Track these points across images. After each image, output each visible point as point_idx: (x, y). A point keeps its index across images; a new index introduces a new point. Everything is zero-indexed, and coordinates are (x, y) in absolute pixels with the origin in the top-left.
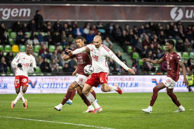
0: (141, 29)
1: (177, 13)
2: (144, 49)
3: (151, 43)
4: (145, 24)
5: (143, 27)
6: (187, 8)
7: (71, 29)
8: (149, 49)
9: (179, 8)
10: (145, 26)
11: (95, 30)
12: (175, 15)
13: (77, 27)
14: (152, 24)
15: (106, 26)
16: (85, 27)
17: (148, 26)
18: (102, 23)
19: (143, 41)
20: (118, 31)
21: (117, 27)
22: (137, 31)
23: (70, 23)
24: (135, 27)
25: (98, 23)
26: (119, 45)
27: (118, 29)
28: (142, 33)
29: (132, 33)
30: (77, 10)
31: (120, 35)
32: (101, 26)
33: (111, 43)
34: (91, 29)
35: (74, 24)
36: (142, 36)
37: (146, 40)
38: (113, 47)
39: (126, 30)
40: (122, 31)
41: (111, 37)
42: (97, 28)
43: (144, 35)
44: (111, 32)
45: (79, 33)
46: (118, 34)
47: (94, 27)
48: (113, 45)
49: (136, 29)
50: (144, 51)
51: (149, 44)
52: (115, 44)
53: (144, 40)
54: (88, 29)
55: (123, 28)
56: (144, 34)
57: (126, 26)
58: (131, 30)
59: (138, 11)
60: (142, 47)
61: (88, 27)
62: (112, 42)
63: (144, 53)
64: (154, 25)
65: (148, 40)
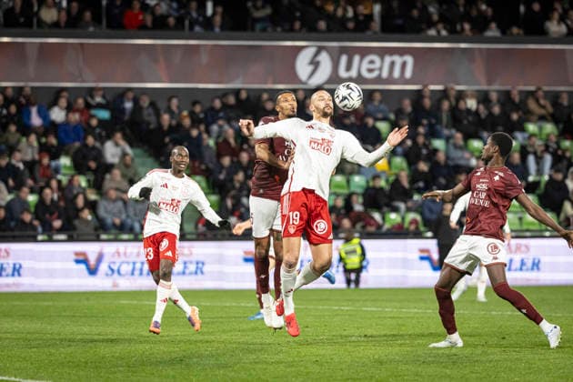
0: (212, 109)
1: (315, 64)
2: (222, 167)
3: (242, 150)
4: (223, 94)
5: (218, 104)
6: (343, 50)
7: (13, 109)
8: (237, 166)
9: (320, 50)
10: (224, 100)
11: (81, 112)
12: (310, 68)
13: (29, 103)
14: (244, 95)
15: (114, 101)
16: (55, 103)
17: (231, 100)
18: (101, 93)
19: (217, 144)
20: (148, 116)
21: (145, 102)
22: (202, 116)
23: (10, 92)
24: (194, 103)
25: (91, 92)
26: (150, 155)
27: (148, 108)
28: (214, 121)
29: (187, 122)
30: (32, 54)
31: (152, 126)
32: (99, 99)
33: (129, 150)
34: (70, 108)
35: (24, 93)
36: (215, 128)
37: (226, 141)
38: (133, 160)
39: (169, 111)
40: (158, 115)
41: (128, 131)
42: (88, 106)
43: (221, 127)
44: (126, 117)
45: (36, 121)
46: (149, 124)
47: (81, 102)
48: (135, 154)
49: (198, 109)
50: (220, 172)
51: (235, 153)
52: (139, 151)
53: (221, 140)
54: (61, 108)
55: (162, 105)
56: (221, 122)
57: (170, 100)
58: (185, 113)
59: (204, 58)
60: (214, 160)
61: (63, 102)
62: (131, 146)
63: (222, 177)
64: (248, 98)
65: (232, 141)
